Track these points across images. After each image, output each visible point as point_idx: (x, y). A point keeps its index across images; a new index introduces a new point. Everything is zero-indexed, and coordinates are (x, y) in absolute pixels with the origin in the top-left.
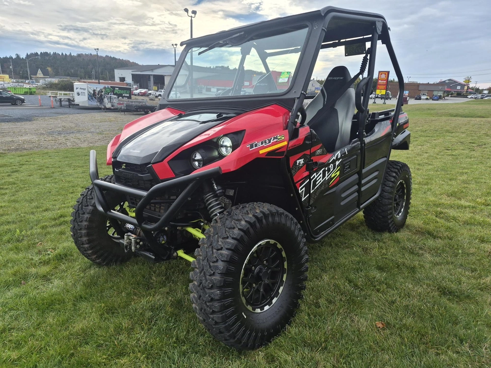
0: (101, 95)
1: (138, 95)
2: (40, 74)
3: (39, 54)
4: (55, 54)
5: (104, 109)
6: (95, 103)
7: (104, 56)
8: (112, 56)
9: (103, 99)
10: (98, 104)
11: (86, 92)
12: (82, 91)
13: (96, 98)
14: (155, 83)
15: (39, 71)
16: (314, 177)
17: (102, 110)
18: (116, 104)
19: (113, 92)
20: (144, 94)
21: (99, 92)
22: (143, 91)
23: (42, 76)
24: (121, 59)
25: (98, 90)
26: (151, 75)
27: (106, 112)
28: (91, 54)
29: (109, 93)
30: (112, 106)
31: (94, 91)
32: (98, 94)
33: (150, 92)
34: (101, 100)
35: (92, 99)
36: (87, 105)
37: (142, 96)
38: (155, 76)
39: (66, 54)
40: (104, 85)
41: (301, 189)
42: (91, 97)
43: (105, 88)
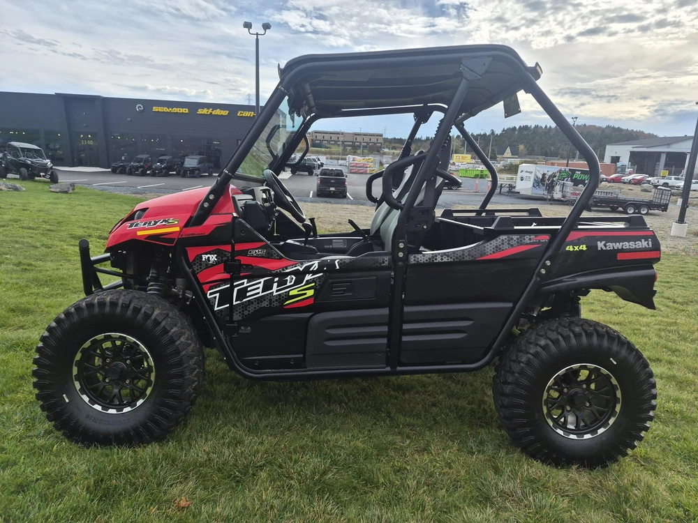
0: (553, 181)
1: (630, 182)
2: (508, 153)
3: (517, 128)
4: (536, 127)
5: (550, 200)
6: (541, 192)
7: (605, 127)
8: (617, 127)
9: (553, 187)
10: (546, 193)
11: (532, 176)
12: (528, 174)
13: (543, 185)
14: (667, 166)
15: (508, 150)
16: (243, 284)
17: (548, 202)
18: (569, 195)
19: (572, 176)
20: (638, 182)
21: (550, 176)
22: (638, 177)
23: (510, 155)
24: (630, 129)
25: (550, 173)
26: (664, 152)
27: (551, 204)
28: (585, 125)
29: (564, 178)
30: (563, 197)
31: (544, 174)
32: (548, 180)
33: (650, 179)
34: (550, 188)
35: (538, 185)
36: (529, 193)
37: (635, 184)
38: (668, 154)
39: (550, 127)
40: (559, 168)
41: (211, 294)
42: (538, 183)
43: (560, 171)
